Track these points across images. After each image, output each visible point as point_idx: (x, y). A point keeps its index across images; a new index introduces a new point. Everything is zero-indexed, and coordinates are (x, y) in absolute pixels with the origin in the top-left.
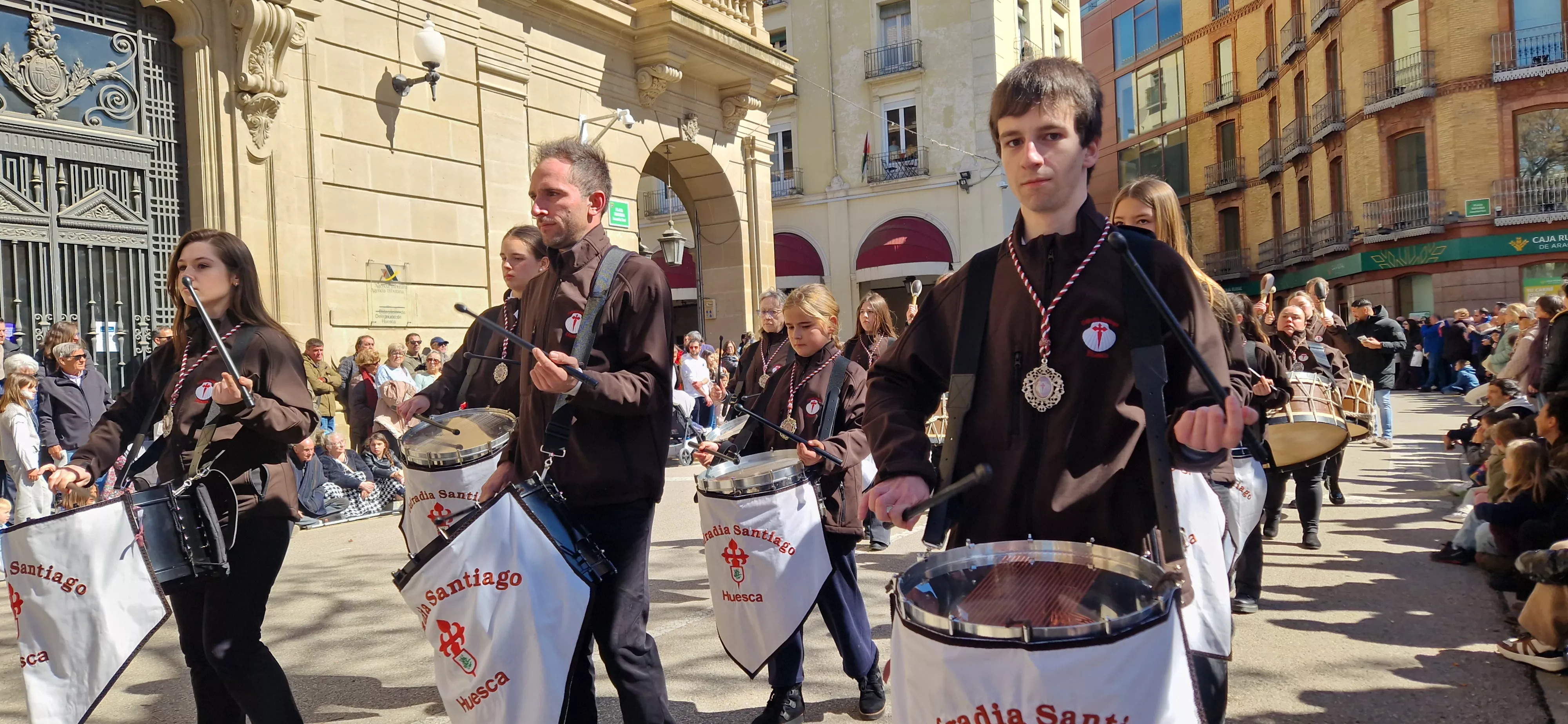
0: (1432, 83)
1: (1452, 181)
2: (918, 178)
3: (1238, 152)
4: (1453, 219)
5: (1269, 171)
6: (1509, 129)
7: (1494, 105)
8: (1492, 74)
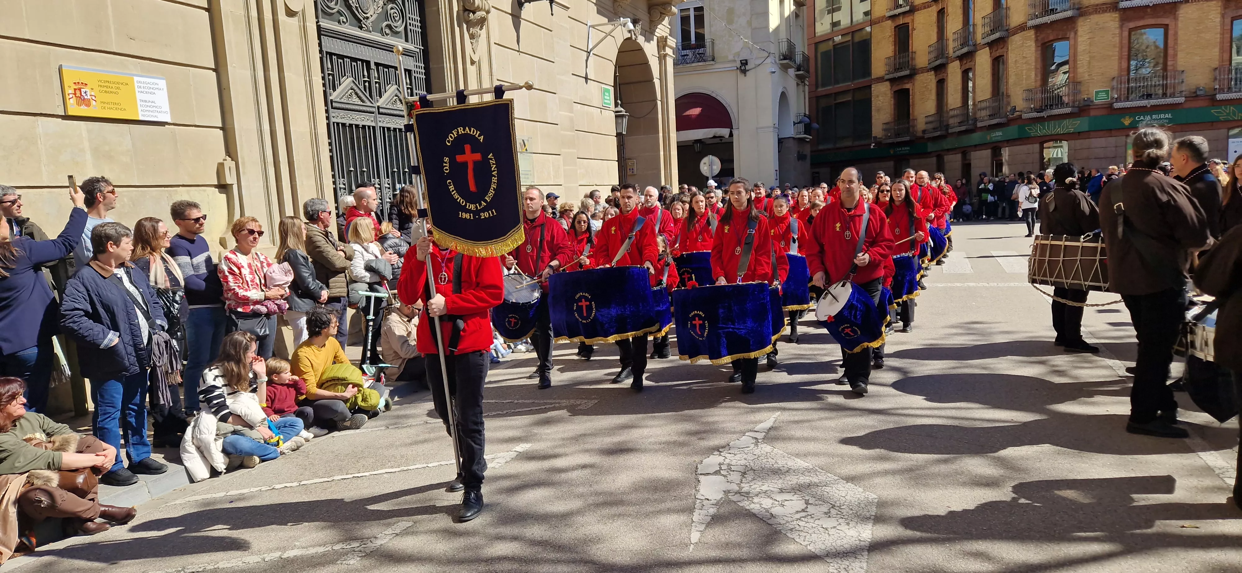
0: (1077, 7)
1: (1086, 77)
2: (707, 63)
3: (910, 48)
4: (1087, 103)
5: (938, 62)
6: (1125, 41)
7: (1116, 24)
8: (1118, 3)
